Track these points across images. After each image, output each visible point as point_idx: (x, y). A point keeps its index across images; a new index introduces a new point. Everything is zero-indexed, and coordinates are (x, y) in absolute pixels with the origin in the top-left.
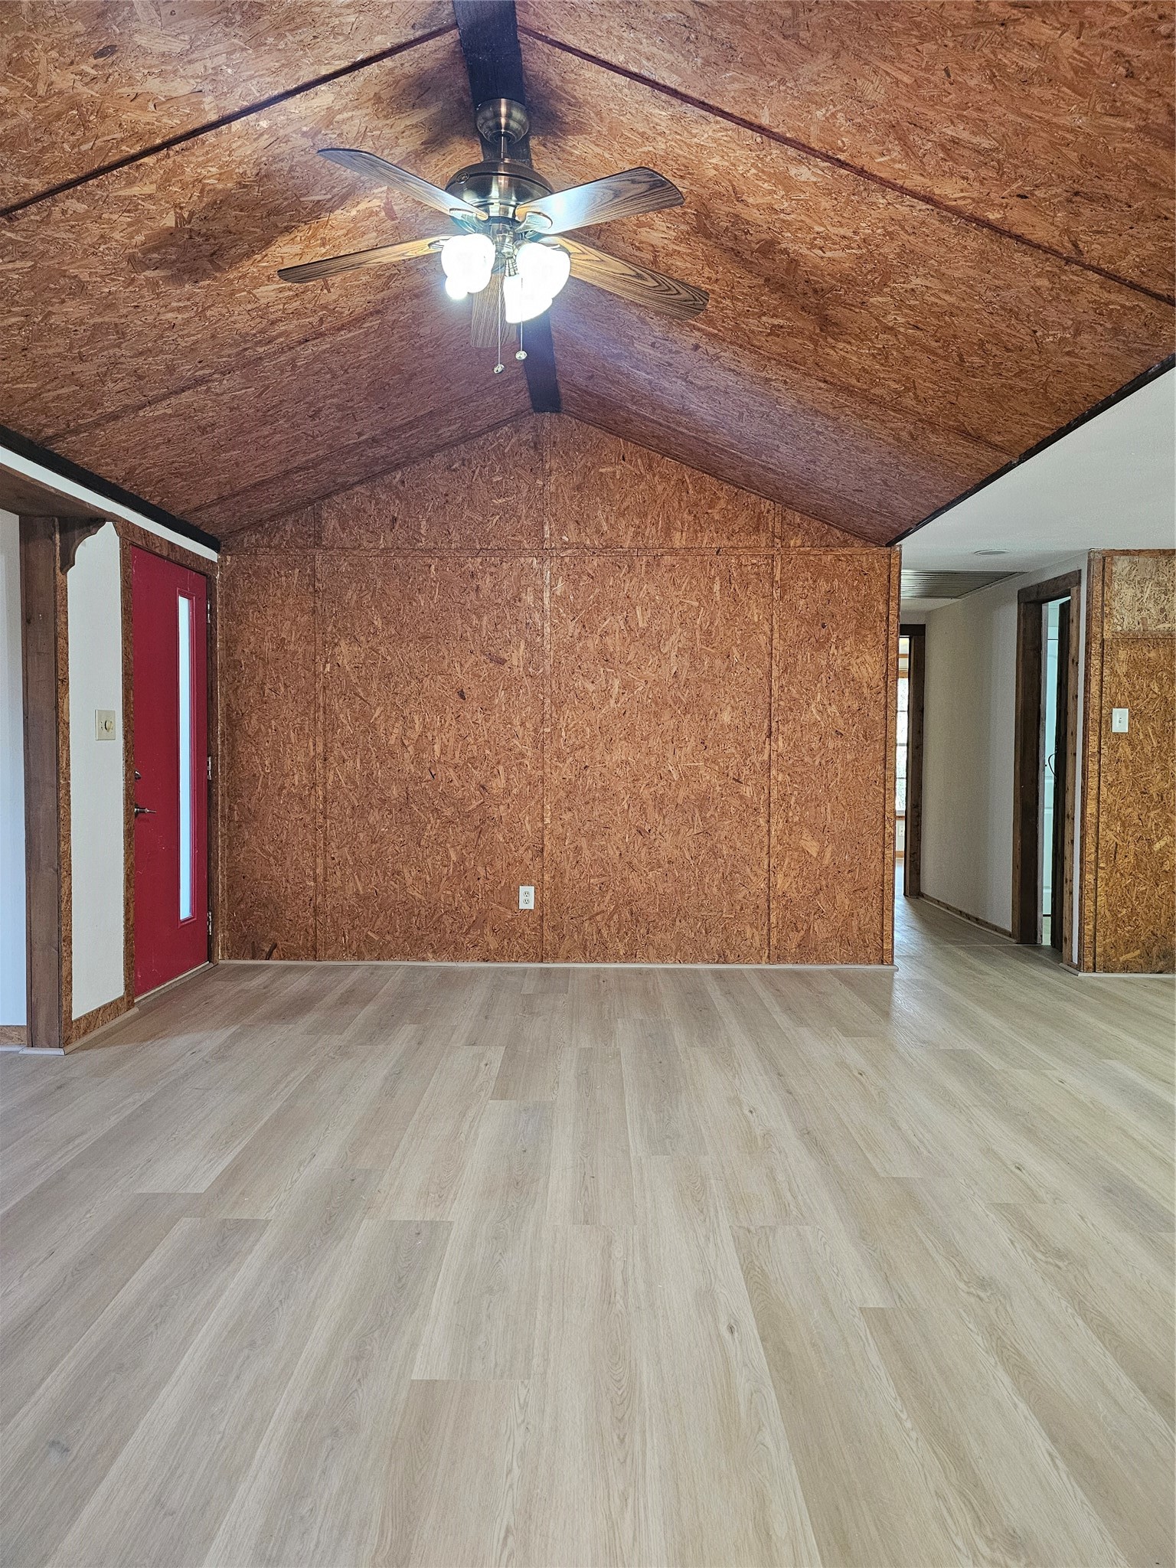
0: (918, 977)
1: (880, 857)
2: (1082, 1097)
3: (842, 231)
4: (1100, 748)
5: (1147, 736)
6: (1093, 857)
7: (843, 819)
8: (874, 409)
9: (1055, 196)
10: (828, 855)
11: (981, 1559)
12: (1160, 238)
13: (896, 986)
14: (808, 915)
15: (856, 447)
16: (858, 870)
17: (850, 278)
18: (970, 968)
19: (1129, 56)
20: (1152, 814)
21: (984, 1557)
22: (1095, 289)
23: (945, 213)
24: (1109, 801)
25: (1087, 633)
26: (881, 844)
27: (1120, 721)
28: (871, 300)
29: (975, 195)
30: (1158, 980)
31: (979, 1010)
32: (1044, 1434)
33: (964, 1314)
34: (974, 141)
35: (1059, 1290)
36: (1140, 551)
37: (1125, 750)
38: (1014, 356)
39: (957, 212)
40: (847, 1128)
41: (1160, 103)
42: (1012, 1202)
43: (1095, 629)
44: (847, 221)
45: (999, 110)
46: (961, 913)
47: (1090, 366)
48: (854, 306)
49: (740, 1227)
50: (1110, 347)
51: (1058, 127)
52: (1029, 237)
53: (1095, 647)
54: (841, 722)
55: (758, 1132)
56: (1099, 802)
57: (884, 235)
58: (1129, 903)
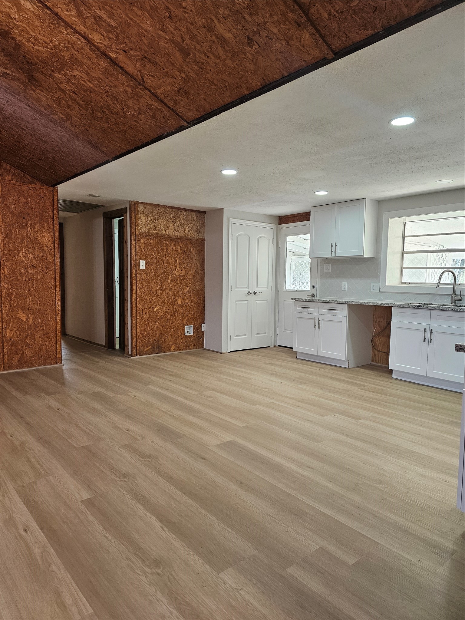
0: (73, 367)
1: (55, 319)
2: (143, 400)
3: (44, 39)
4: (136, 275)
5: (151, 270)
6: (135, 314)
7: (37, 304)
8: (51, 124)
9: (138, 55)
10: (31, 320)
11: (148, 574)
12: (172, 85)
13: (65, 372)
14: (22, 347)
15: (41, 140)
16: (45, 326)
17: (46, 61)
18: (92, 361)
19: (171, 10)
20: (153, 298)
21: (149, 573)
22: (148, 98)
23: (92, 47)
24: (140, 294)
25: (130, 232)
26: (55, 314)
27: (142, 265)
28: (55, 75)
29: (106, 44)
30: (156, 356)
31: (100, 376)
32: (158, 521)
33: (121, 489)
34: (108, 21)
35: (151, 469)
36: (147, 203)
37: (144, 276)
38: (114, 116)
39: (98, 49)
40: (58, 432)
41: (179, 33)
42: (128, 443)
43: (133, 231)
44: (47, 35)
45: (120, 12)
46: (84, 340)
47: (142, 127)
48: (46, 75)
49: (19, 486)
50: (150, 122)
51: (142, 28)
52: (126, 69)
53: (133, 237)
54: (34, 261)
55: (17, 443)
56: (136, 294)
57: (64, 47)
58: (147, 330)
